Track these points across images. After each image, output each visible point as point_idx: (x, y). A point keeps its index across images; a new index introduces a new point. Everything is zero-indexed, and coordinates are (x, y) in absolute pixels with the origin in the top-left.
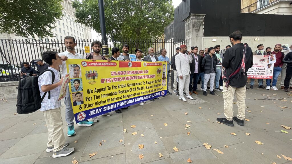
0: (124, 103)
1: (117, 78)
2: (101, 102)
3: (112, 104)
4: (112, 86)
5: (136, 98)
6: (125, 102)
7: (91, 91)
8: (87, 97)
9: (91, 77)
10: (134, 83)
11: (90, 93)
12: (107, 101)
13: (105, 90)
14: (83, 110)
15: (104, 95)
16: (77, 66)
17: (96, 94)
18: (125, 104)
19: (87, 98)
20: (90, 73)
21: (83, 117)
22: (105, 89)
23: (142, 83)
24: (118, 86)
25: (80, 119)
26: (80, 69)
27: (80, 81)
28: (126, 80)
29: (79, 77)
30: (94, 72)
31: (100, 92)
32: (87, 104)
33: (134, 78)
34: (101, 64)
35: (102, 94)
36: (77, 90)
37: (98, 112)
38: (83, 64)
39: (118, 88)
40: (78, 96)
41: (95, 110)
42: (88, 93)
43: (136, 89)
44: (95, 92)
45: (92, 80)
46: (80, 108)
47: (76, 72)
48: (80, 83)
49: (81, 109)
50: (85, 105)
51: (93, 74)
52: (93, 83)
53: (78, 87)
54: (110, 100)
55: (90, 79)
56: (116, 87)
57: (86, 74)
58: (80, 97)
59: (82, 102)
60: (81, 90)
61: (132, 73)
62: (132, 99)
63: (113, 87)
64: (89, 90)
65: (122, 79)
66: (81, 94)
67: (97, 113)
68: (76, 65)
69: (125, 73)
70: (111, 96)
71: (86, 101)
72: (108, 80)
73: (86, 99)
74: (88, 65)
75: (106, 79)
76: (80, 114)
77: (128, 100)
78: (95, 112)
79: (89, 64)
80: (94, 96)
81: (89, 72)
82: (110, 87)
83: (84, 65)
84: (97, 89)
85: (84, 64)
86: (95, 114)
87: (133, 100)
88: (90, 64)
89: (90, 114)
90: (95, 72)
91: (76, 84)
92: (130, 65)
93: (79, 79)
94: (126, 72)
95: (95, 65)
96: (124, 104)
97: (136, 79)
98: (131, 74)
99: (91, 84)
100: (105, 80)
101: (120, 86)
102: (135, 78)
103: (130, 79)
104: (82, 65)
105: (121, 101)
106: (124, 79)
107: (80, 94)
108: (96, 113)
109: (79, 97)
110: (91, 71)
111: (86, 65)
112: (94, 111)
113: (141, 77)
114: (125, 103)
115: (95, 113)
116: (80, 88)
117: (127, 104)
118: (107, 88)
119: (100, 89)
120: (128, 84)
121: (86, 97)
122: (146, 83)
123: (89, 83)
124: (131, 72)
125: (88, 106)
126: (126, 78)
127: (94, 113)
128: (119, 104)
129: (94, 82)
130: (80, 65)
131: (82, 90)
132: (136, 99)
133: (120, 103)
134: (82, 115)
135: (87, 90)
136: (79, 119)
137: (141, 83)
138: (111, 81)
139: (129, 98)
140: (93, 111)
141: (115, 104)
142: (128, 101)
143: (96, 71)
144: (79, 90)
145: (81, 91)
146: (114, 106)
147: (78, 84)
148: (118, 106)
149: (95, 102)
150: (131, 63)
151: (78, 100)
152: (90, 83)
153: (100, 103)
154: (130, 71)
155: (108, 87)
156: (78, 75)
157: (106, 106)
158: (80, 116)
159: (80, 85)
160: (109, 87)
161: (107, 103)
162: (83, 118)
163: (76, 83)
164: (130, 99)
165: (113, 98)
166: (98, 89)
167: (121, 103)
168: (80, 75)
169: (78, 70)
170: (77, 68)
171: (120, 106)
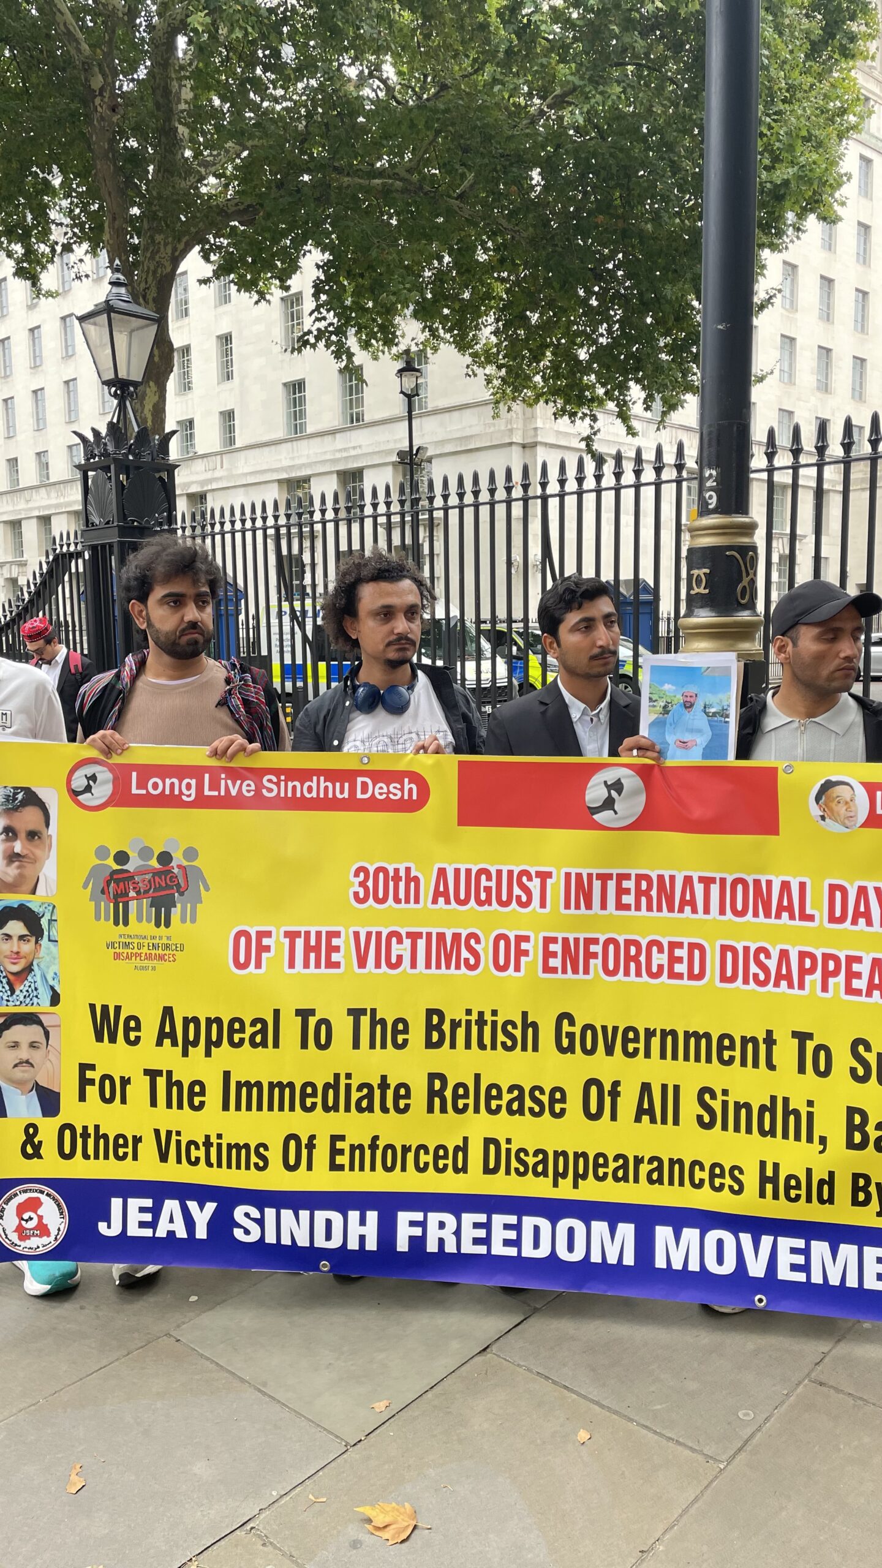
0: (487, 1226)
1: (414, 936)
2: (208, 1144)
3: (342, 1202)
4: (356, 1013)
5: (679, 1218)
6: (498, 1220)
7: (127, 1030)
8: (92, 1067)
9: (133, 905)
10: (658, 1025)
11: (113, 1039)
12: (274, 1155)
13: (264, 1044)
14: (51, 1166)
15: (248, 1084)
16: (31, 799)
17: (168, 1057)
18: (498, 1249)
19: (89, 1074)
20: (130, 867)
21: (43, 1229)
22: (264, 1031)
23: (786, 1051)
24: (430, 1028)
25: (23, 1238)
26: (47, 825)
27: (44, 922)
28: (547, 969)
29: (34, 892)
30: (165, 858)
31: (208, 1054)
32: (85, 1128)
33: (660, 959)
34: (248, 788)
35: (227, 1075)
36: (13, 991)
37: (181, 1233)
38: (79, 782)
39: (429, 1045)
40: (16, 1045)
41: (148, 1203)
42: (99, 1038)
43: (690, 1108)
44: (159, 1043)
45: (141, 926)
46: (29, 1150)
47: (18, 847)
48: (44, 942)
49: (37, 1154)
50: (70, 1127)
51: (156, 873)
52: (149, 957)
53: (29, 969)
54: (311, 1146)
55: (126, 923)
56: (401, 1025)
57: (95, 870)
58: (36, 1056)
59: (49, 1102)
60: (45, 997)
61: (639, 893)
62: (613, 1213)
63: (365, 1021)
64: (105, 1008)
65: (485, 949)
66: (47, 1034)
67: (171, 1234)
68: (28, 791)
69: (535, 885)
70: (326, 1109)
71: (82, 1097)
72: (308, 949)
73: (84, 1082)
74: (121, 798)
75: (292, 936)
76: (22, 1198)
77: (554, 1210)
78: (148, 1217)
79: (134, 791)
80: (147, 1072)
81: (122, 857)
82: (326, 1022)
83: (83, 798)
84: (186, 1021)
85: (88, 789)
86: (148, 1233)
87: (627, 1231)
88: (142, 784)
89: (108, 1220)
90: (178, 858)
91: (14, 945)
92: (609, 804)
93: (34, 907)
94: (544, 876)
95: (190, 795)
96: (486, 1241)
97: (692, 976)
98: (620, 906)
99: (137, 962)
100: (278, 943)
101: (455, 1025)
102: (673, 960)
103: (596, 964)
104: (74, 794)
105: (457, 1204)
106: (521, 953)
107: (32, 1032)
108: (161, 1233)
109: (24, 1053)
110: (146, 852)
111: (102, 791)
112: (142, 1210)
113: (772, 964)
114: (499, 1234)
115: (153, 1224)
116: (38, 978)
117: (528, 1251)
118: (290, 1028)
119: (219, 1021)
120: (567, 1016)
121: (84, 1068)
122: (843, 1060)
123: (117, 956)
124: (621, 891)
125: (91, 1142)
126: (548, 955)
127: (142, 1225)
128: (423, 1224)
129: (163, 953)
130: (53, 797)
131: (55, 999)
132: (663, 1234)
133: (434, 1218)
134: (33, 1205)
135: (92, 1007)
136: (14, 1237)
137: (770, 1041)
138: (346, 955)
139: (565, 1191)
140: (134, 1203)
141: (372, 1216)
142: (544, 1224)
143: (191, 853)
144: (32, 995)
145: (42, 1005)
146: (354, 1230)
147: (27, 948)
148: (402, 1245)
149: (157, 1132)
150: (631, 781)
151: (20, 1073)
152: (121, 951)
153: (201, 1153)
154: (604, 878)
155: (304, 1014)
156: (29, 870)
157: (261, 1199)
158: (21, 1209)
159: (43, 952)
160: (312, 1021)
161: (276, 1179)
162: (45, 1240)
163: (8, 937)
164: (588, 1211)
165: (353, 1139)
166: (196, 1020)
167: (449, 1219)
168: (49, 871)
169: (32, 835)
170: (29, 818)
171: (432, 1247)
